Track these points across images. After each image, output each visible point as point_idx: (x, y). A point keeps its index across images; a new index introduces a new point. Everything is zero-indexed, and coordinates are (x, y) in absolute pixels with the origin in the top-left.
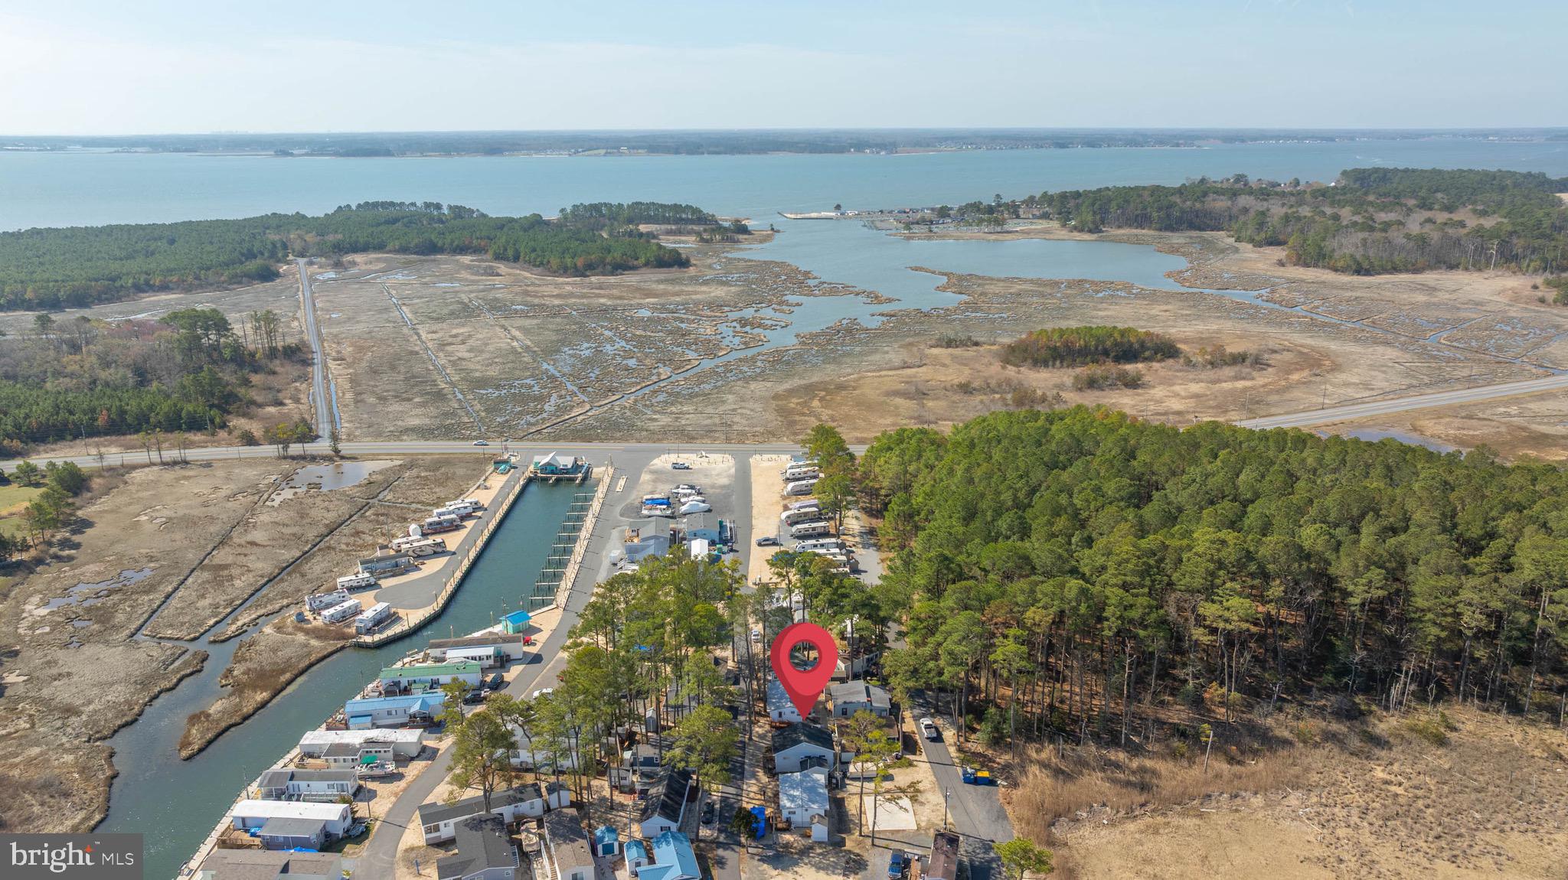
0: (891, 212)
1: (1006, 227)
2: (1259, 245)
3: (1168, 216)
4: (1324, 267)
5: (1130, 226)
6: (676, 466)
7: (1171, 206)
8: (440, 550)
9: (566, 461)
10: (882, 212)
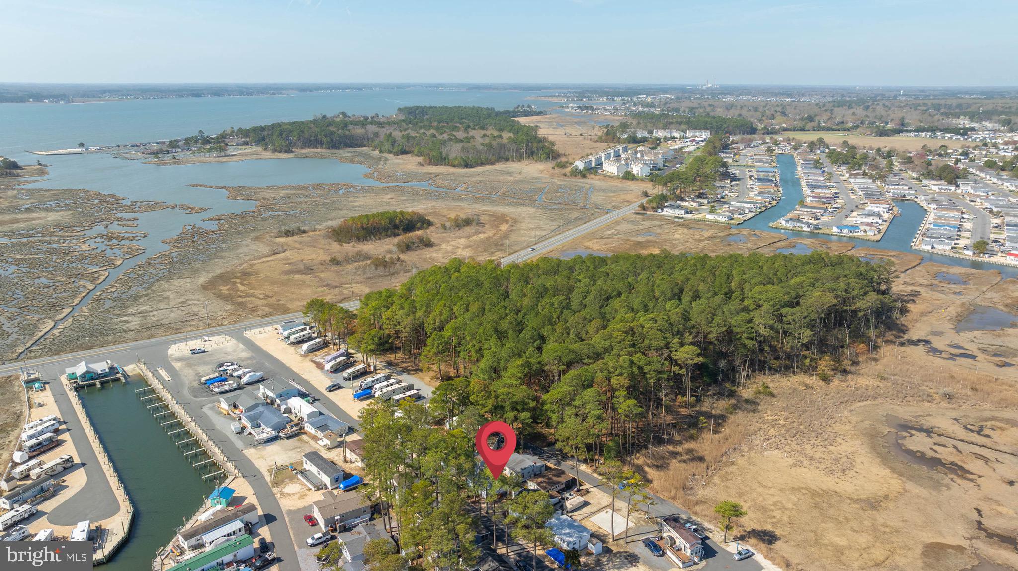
0: (125, 146)
1: (228, 152)
2: (396, 154)
3: (332, 140)
4: (445, 165)
5: (309, 147)
6: (194, 352)
7: (332, 133)
8: (69, 465)
9: (100, 367)
10: (119, 146)
